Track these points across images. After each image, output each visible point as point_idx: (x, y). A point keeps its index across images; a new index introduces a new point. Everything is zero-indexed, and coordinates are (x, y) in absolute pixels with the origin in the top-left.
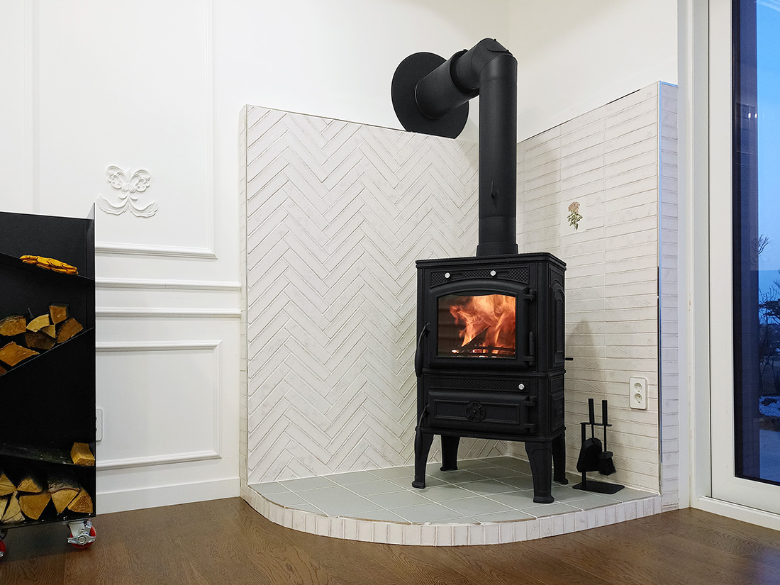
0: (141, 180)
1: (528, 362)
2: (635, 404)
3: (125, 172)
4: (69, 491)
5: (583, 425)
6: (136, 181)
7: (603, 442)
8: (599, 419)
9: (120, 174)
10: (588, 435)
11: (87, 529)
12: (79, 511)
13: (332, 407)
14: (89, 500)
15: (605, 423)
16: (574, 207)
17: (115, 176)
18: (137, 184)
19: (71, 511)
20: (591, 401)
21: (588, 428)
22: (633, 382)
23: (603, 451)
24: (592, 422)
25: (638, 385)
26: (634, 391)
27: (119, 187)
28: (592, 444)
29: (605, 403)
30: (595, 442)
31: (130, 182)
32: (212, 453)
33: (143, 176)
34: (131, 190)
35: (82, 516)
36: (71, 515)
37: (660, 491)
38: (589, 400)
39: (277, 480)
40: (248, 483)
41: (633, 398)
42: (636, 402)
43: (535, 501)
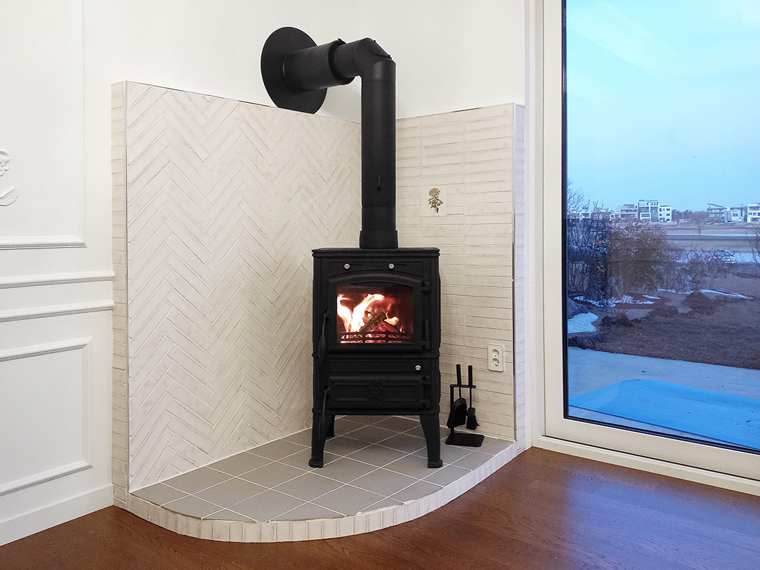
0: (0, 163)
1: (424, 347)
2: (492, 366)
5: (452, 387)
7: (468, 401)
8: (465, 381)
10: (456, 397)
13: (213, 393)
15: (471, 386)
16: (434, 192)
20: (458, 367)
21: (456, 390)
22: (491, 348)
23: (468, 408)
24: (459, 384)
25: (495, 351)
26: (493, 355)
28: (460, 404)
29: (470, 368)
30: (462, 401)
33: (2, 158)
37: (515, 439)
38: (457, 365)
39: (159, 482)
40: (130, 492)
41: (490, 361)
42: (494, 365)
43: (429, 467)
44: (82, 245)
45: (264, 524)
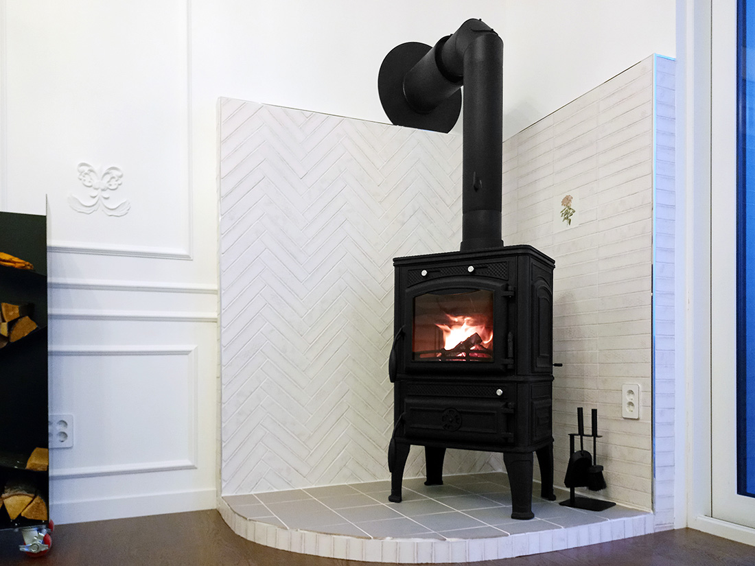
0: (113, 178)
1: (506, 366)
2: (627, 412)
3: (96, 168)
4: (22, 497)
5: (572, 436)
6: (108, 177)
7: (592, 455)
8: (588, 429)
9: (91, 171)
10: (577, 448)
11: (39, 537)
12: (32, 518)
13: (311, 416)
14: (43, 507)
15: (595, 434)
16: (567, 200)
17: (86, 174)
18: (109, 182)
19: (24, 517)
20: (580, 411)
21: (577, 439)
22: (626, 389)
23: (593, 464)
24: (581, 433)
25: (631, 392)
26: (629, 398)
27: (90, 185)
28: (581, 457)
29: (594, 412)
30: (584, 453)
31: (102, 180)
32: (187, 463)
33: (115, 173)
34: (103, 187)
35: (35, 523)
36: (24, 522)
37: (653, 509)
38: (578, 409)
39: (252, 493)
40: (223, 495)
41: (625, 406)
42: (628, 411)
43: (513, 517)
44: (187, 258)
45: (294, 532)
